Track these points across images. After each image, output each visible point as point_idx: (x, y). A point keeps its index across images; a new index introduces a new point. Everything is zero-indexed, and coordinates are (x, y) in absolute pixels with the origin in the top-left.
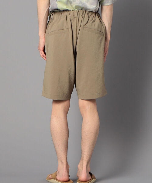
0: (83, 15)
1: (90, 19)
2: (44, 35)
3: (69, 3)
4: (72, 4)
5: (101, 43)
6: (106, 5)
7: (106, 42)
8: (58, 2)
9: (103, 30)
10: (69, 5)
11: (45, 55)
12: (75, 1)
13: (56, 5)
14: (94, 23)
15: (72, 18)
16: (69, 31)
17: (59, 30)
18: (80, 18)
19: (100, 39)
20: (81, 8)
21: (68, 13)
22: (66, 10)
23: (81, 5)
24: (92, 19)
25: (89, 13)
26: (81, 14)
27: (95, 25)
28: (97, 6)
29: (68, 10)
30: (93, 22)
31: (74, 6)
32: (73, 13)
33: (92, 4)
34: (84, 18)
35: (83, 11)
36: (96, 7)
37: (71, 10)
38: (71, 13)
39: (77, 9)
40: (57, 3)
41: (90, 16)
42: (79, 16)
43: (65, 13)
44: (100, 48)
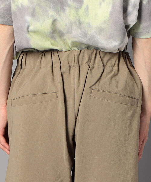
0: (90, 60)
1: (108, 69)
2: (5, 102)
3: (56, 35)
4: (66, 37)
5: (130, 123)
6: (144, 37)
7: (143, 118)
8: (32, 34)
9: (137, 94)
10: (58, 39)
11: (7, 145)
12: (71, 32)
13: (28, 41)
14: (117, 77)
15: (65, 68)
16: (57, 98)
17: (34, 95)
18: (84, 68)
19: (129, 115)
20: (86, 46)
21: (55, 56)
22: (52, 51)
23: (84, 41)
24: (112, 70)
25: (104, 57)
26: (86, 59)
27: (117, 84)
28: (122, 42)
29: (57, 51)
30: (114, 76)
31: (69, 42)
32: (68, 58)
33: (110, 37)
34: (93, 68)
35: (90, 52)
36: (120, 44)
37: (64, 50)
38: (63, 57)
39: (76, 46)
40: (28, 35)
41: (107, 63)
42: (82, 63)
43: (48, 56)
44: (129, 134)
